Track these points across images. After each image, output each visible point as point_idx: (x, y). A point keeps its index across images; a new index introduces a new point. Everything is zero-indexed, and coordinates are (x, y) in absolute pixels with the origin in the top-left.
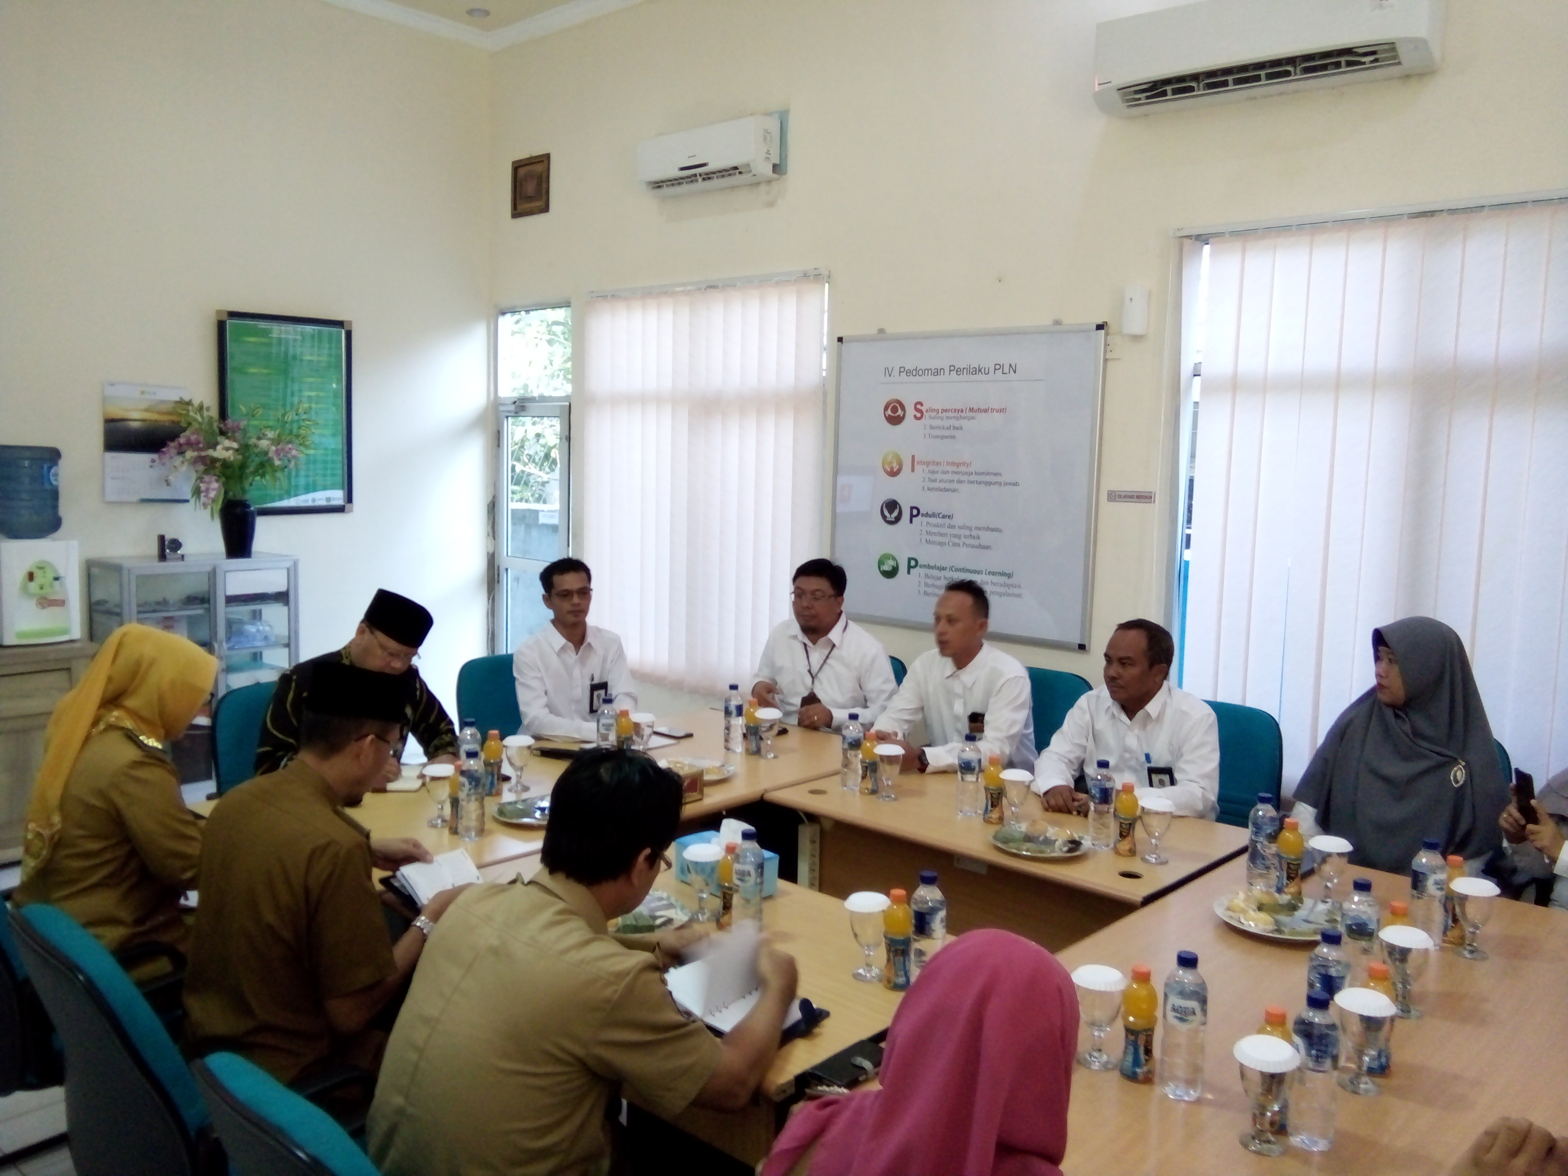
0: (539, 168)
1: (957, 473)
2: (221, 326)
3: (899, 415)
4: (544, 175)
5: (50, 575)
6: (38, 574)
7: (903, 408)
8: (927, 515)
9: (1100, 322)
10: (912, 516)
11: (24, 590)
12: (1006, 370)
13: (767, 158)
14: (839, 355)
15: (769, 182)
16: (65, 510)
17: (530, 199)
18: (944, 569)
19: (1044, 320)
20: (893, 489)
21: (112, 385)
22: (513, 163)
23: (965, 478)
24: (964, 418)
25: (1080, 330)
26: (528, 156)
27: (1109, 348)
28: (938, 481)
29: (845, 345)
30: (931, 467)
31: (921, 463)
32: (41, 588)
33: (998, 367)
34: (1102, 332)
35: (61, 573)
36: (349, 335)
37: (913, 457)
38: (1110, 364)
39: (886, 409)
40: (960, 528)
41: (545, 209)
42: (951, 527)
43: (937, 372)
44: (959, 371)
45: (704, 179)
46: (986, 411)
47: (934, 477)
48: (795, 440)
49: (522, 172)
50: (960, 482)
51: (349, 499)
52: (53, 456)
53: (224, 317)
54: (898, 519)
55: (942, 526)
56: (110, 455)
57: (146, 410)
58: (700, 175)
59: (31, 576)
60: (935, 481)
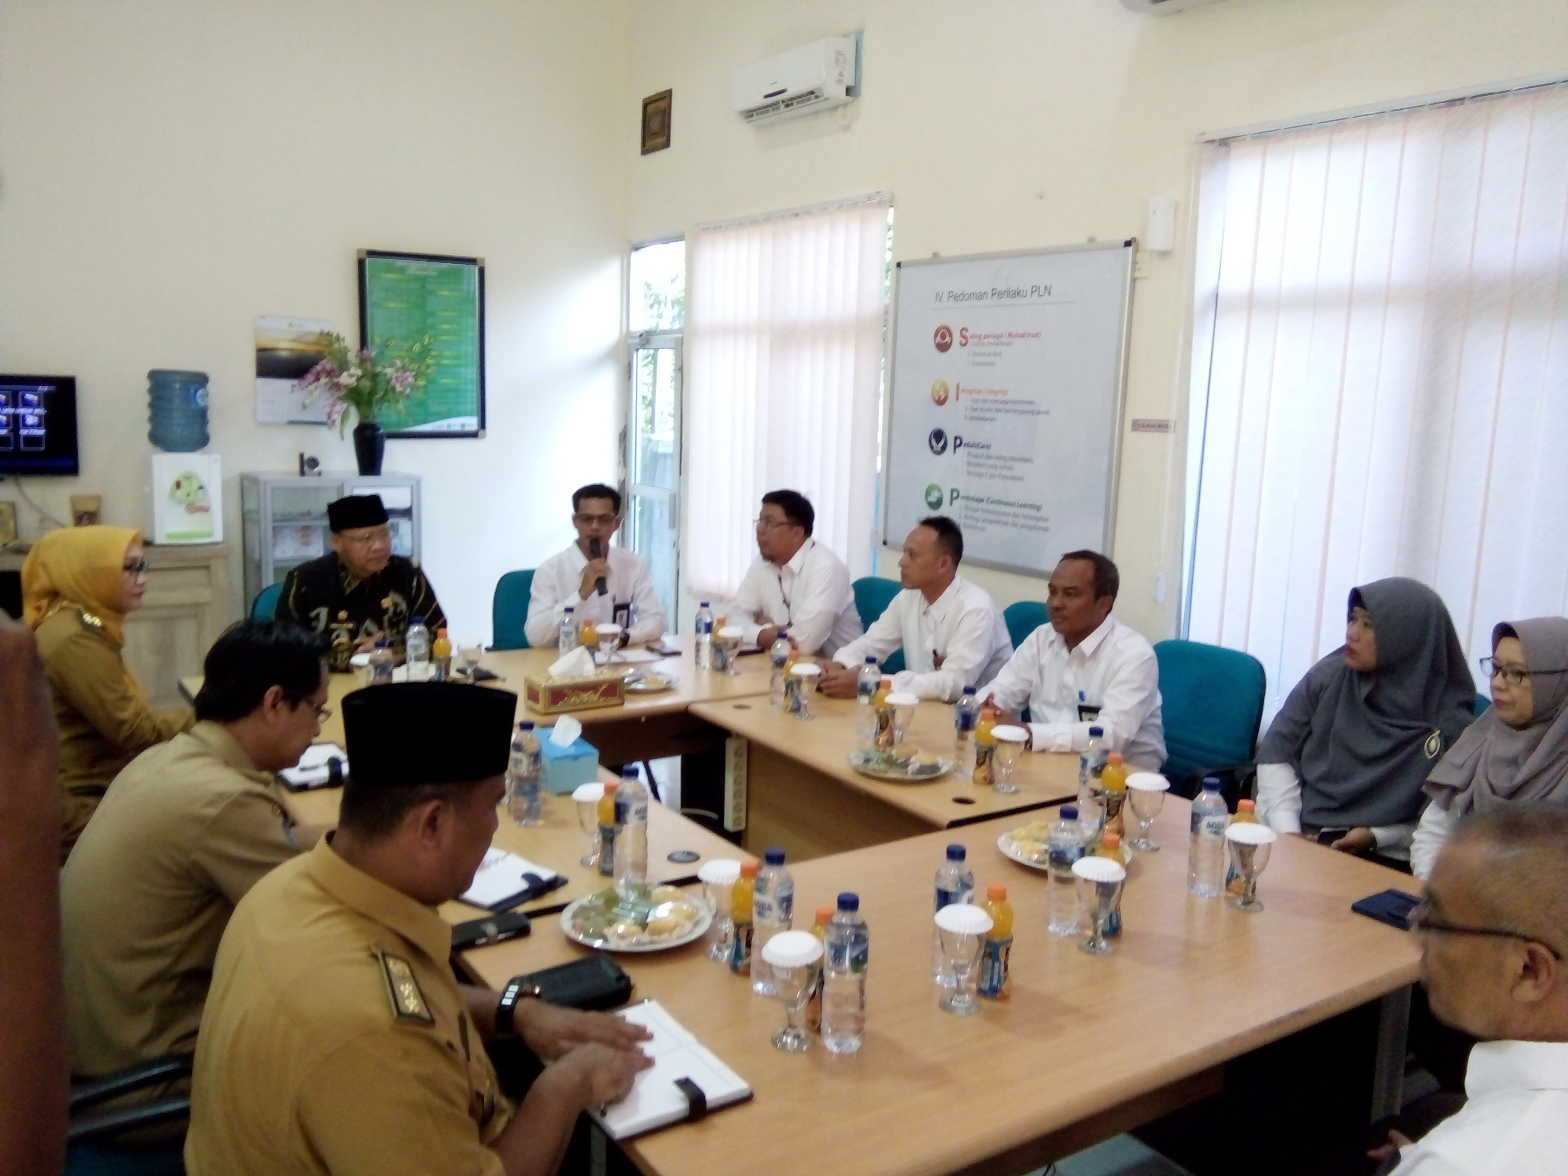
0: (662, 104)
1: (996, 401)
2: (361, 264)
3: (948, 342)
4: (667, 111)
5: (195, 485)
6: (184, 484)
7: (951, 335)
8: (968, 445)
9: (1128, 238)
10: (956, 447)
11: (172, 495)
12: (1042, 292)
13: (839, 80)
14: (897, 281)
15: (845, 105)
16: (214, 428)
17: (655, 134)
18: (981, 501)
19: (1080, 239)
20: (942, 419)
21: (263, 317)
22: (644, 100)
23: (1002, 406)
24: (1003, 344)
25: (1110, 247)
26: (655, 93)
27: (1137, 266)
28: (979, 409)
29: (903, 271)
30: (975, 396)
31: (964, 391)
32: (188, 495)
33: (1035, 290)
34: (1130, 249)
35: (205, 481)
36: (482, 271)
37: (958, 386)
38: (1138, 283)
39: (936, 336)
40: (998, 458)
41: (667, 144)
42: (989, 457)
43: (981, 296)
44: (1000, 295)
45: (787, 106)
46: (1022, 336)
47: (975, 405)
48: (856, 369)
49: (650, 108)
50: (998, 411)
51: (483, 425)
52: (201, 380)
53: (364, 256)
54: (944, 448)
55: (981, 456)
56: (261, 381)
57: (294, 341)
58: (783, 102)
59: (178, 485)
60: (976, 409)
